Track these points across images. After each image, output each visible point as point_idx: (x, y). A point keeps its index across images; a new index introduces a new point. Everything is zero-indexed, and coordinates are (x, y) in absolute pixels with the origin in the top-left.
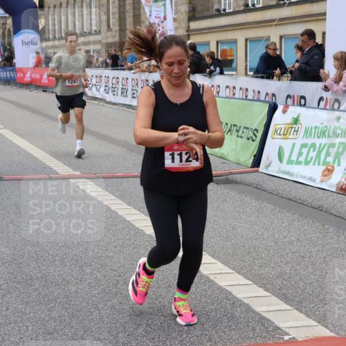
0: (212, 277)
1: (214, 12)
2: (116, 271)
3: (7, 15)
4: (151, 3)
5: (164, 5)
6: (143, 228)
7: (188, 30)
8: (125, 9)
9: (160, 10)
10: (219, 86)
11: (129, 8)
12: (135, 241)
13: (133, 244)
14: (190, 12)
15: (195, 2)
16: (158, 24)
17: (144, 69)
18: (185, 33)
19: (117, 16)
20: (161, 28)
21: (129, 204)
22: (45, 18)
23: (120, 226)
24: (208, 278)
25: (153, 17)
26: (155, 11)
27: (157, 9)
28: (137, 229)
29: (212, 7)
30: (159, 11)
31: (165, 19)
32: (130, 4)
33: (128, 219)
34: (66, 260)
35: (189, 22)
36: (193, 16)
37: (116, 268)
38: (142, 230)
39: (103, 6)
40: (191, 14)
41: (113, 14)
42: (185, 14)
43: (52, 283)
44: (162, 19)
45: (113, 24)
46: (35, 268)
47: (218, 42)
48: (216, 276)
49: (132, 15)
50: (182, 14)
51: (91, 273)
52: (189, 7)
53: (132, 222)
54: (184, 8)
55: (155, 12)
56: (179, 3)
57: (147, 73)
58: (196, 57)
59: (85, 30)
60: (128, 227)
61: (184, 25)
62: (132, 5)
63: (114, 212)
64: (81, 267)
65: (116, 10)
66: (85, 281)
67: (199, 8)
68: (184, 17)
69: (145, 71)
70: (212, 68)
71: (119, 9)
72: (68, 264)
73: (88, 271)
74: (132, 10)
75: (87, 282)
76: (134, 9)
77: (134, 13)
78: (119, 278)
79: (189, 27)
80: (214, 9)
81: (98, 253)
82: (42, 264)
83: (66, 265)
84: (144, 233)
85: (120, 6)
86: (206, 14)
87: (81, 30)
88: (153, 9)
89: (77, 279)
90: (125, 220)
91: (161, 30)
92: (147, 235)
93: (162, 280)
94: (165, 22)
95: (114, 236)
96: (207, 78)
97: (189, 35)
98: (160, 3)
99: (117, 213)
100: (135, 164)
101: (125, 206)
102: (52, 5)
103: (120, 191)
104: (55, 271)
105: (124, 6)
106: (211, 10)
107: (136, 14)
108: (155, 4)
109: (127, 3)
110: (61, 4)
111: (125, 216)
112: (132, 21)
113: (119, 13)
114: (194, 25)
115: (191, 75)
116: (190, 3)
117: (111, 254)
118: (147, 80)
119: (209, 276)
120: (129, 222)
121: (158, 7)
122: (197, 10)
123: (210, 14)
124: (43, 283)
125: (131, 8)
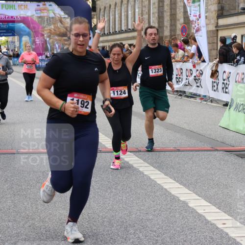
0: (238, 240)
1: (240, 11)
2: (155, 231)
3: (66, 16)
4: (191, 4)
5: (199, 5)
6: (178, 195)
7: (217, 26)
8: (163, 9)
9: (197, 9)
10: (243, 74)
11: (167, 8)
12: (171, 206)
13: (170, 208)
14: (218, 10)
15: (224, 2)
16: (195, 22)
17: (179, 59)
18: (214, 29)
19: (156, 15)
20: (196, 25)
21: (166, 174)
22: (97, 18)
23: (158, 193)
24: (235, 240)
25: (192, 16)
26: (193, 10)
27: (195, 9)
28: (173, 196)
29: (239, 6)
30: (195, 11)
31: (200, 17)
32: (167, 5)
33: (165, 187)
34: (113, 221)
35: (218, 19)
36: (221, 14)
37: (155, 229)
38: (177, 197)
39: (145, 7)
40: (220, 12)
41: (153, 13)
42: (214, 13)
43: (101, 241)
44: (198, 17)
45: (153, 22)
46: (87, 227)
47: (242, 36)
48: (242, 239)
49: (169, 14)
50: (212, 12)
51: (135, 233)
52: (218, 7)
53: (168, 190)
54: (214, 8)
55: (194, 12)
56: (210, 3)
57: (181, 63)
58: (224, 49)
59: (130, 27)
60: (165, 194)
61: (213, 21)
62: (169, 6)
63: (153, 180)
64: (126, 228)
65: (156, 10)
66: (130, 240)
67: (227, 7)
68: (214, 15)
69: (180, 62)
70: (238, 58)
71: (158, 10)
72: (115, 225)
73: (132, 231)
74: (169, 10)
75: (131, 241)
76: (171, 9)
77: (171, 12)
78: (158, 238)
79: (217, 23)
80: (240, 8)
81: (140, 216)
82: (93, 224)
83: (113, 226)
84: (179, 200)
85: (159, 7)
86: (233, 12)
87: (126, 27)
88: (192, 8)
89: (123, 238)
90: (162, 188)
91: (197, 26)
92: (181, 201)
93: (194, 241)
94: (200, 20)
95: (153, 202)
96: (234, 67)
97: (217, 30)
98: (197, 4)
99: (156, 182)
100: (170, 140)
101: (163, 176)
102: (102, 8)
103: (158, 163)
104: (104, 231)
105: (163, 6)
106: (237, 8)
107: (173, 13)
108: (193, 4)
109: (165, 4)
110: (110, 6)
111: (162, 185)
112: (169, 19)
113: (159, 13)
114: (222, 22)
115: (220, 65)
116: (219, 3)
117: (151, 217)
118: (181, 69)
119: (236, 238)
120: (166, 189)
121: (195, 7)
122: (225, 9)
123: (236, 12)
124: (94, 241)
125: (169, 8)
